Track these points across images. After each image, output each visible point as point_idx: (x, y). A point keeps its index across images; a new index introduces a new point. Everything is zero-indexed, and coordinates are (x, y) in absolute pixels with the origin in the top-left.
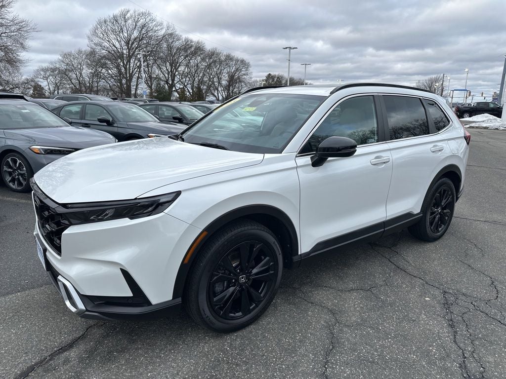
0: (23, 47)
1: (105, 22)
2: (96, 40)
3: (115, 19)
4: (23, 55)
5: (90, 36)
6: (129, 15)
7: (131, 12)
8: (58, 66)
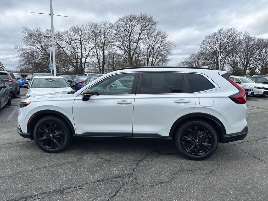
0: (170, 54)
1: (209, 37)
2: (203, 46)
3: (215, 35)
4: (169, 57)
5: (201, 45)
6: (222, 32)
7: (224, 30)
8: (188, 60)
